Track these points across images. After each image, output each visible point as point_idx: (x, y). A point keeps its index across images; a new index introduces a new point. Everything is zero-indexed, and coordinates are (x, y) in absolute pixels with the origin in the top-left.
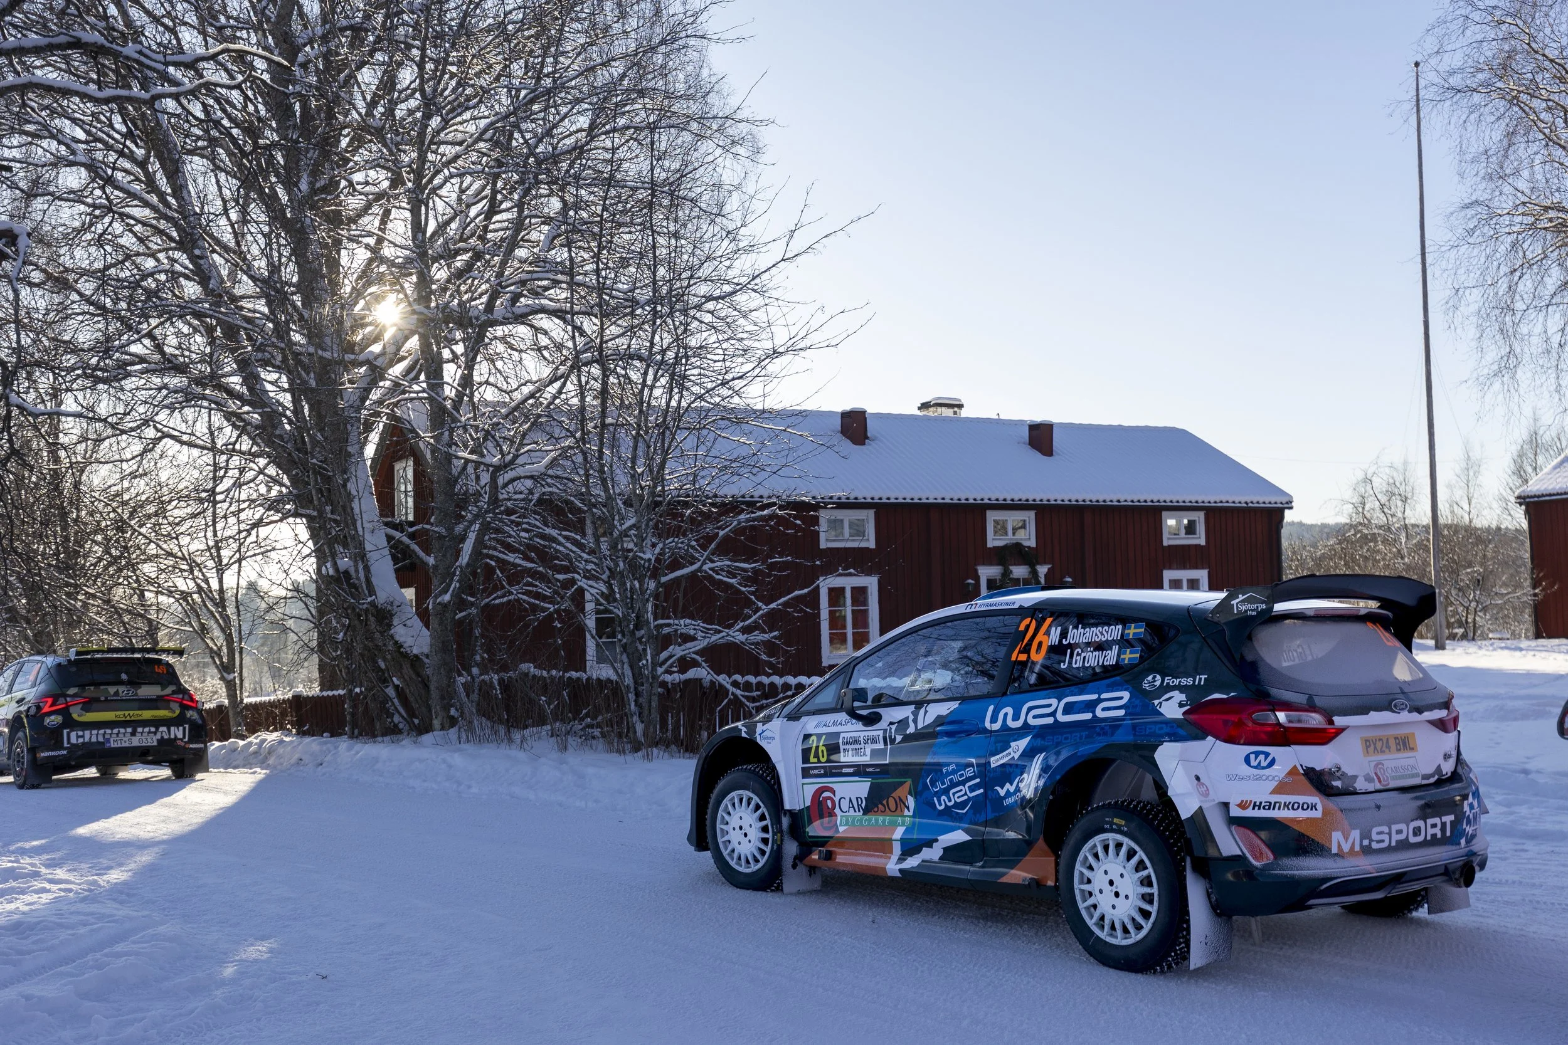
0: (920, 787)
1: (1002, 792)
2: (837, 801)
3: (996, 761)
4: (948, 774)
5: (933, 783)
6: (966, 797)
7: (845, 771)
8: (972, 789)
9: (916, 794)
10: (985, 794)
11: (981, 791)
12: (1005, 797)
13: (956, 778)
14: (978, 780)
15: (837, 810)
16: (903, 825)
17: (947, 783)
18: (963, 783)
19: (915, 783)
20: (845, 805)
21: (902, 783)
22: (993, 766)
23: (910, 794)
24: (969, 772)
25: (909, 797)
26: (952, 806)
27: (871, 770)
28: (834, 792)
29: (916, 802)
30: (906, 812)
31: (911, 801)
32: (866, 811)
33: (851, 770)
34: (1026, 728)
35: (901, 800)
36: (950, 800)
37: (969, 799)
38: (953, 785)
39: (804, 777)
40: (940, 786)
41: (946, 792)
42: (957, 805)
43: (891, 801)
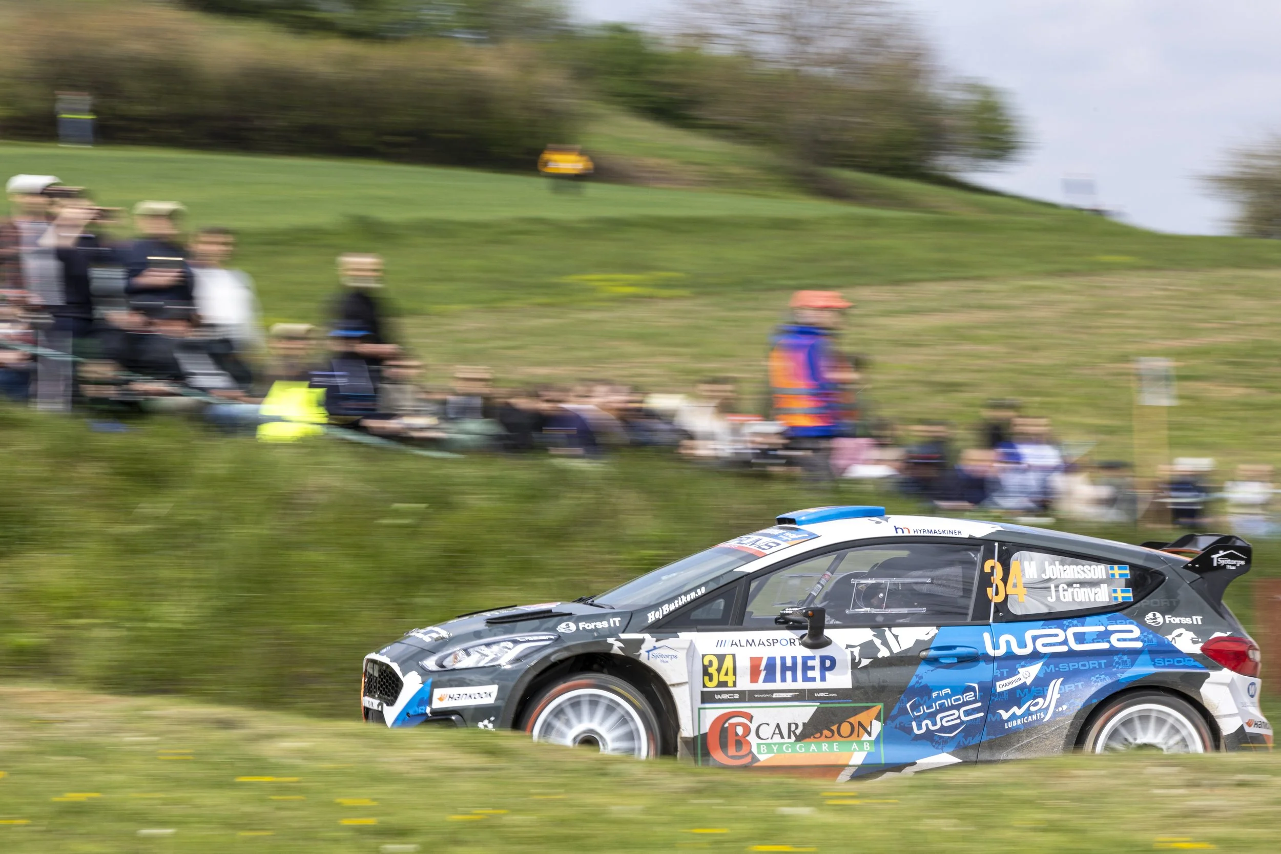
0: (894, 712)
1: (1005, 715)
2: (753, 727)
3: (1001, 687)
4: (939, 698)
5: (915, 707)
6: (958, 721)
7: (775, 696)
8: (967, 713)
9: (886, 718)
10: (985, 718)
11: (982, 714)
12: (1007, 721)
13: (947, 703)
14: (979, 704)
15: (752, 738)
16: (862, 750)
17: (936, 706)
18: (958, 707)
19: (888, 709)
20: (765, 732)
21: (868, 708)
22: (999, 690)
23: (878, 718)
24: (969, 696)
25: (875, 722)
26: (937, 731)
27: (822, 695)
28: (750, 718)
29: (884, 728)
30: (865, 737)
31: (877, 727)
32: (800, 738)
33: (789, 695)
34: (1035, 656)
35: (860, 724)
36: (935, 724)
37: (962, 723)
38: (943, 709)
39: (703, 701)
40: (923, 709)
41: (932, 716)
42: (943, 729)
43: (845, 728)
